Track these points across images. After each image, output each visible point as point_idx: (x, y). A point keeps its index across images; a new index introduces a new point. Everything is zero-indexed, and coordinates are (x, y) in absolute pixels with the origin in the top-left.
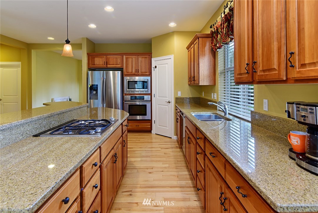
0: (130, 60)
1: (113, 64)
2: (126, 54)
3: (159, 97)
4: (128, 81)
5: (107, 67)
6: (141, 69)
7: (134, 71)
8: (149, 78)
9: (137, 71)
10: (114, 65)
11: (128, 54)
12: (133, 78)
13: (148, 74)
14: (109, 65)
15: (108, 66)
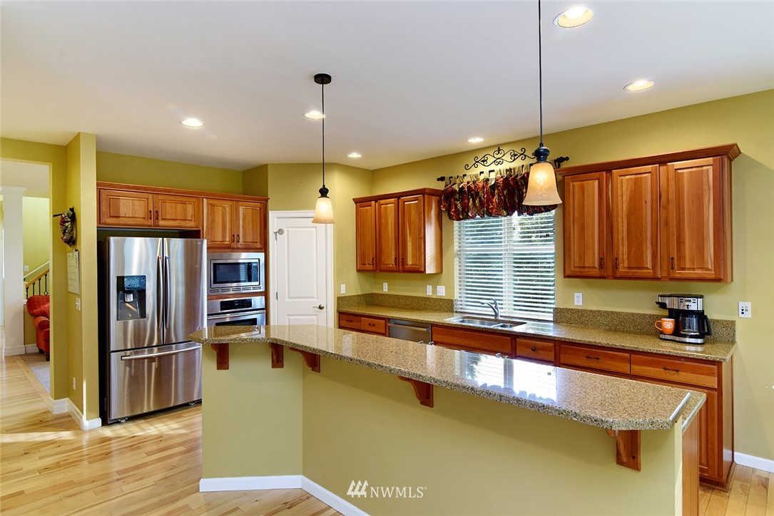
0: (219, 211)
1: (175, 220)
2: (210, 194)
3: (289, 298)
4: (214, 264)
5: (158, 226)
6: (244, 235)
7: (228, 239)
8: (261, 256)
9: (235, 238)
10: (178, 221)
11: (214, 195)
12: (225, 255)
13: (258, 245)
14: (163, 219)
15: (161, 223)
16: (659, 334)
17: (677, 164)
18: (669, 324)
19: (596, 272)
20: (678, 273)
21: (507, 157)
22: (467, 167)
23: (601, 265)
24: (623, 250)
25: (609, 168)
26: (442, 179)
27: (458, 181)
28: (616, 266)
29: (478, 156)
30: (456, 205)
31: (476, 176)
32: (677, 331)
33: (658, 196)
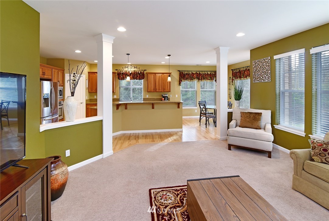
0: (55, 73)
6: (60, 81)
8: (62, 87)
10: (48, 76)
13: (62, 84)
15: (45, 76)
16: (162, 100)
17: (165, 74)
18: (163, 99)
19: (153, 91)
20: (165, 91)
21: (133, 67)
22: (123, 68)
23: (154, 90)
24: (157, 87)
25: (155, 73)
26: (117, 70)
27: (121, 71)
28: (156, 90)
29: (126, 66)
30: (121, 77)
31: (126, 71)
32: (164, 100)
33: (162, 79)
